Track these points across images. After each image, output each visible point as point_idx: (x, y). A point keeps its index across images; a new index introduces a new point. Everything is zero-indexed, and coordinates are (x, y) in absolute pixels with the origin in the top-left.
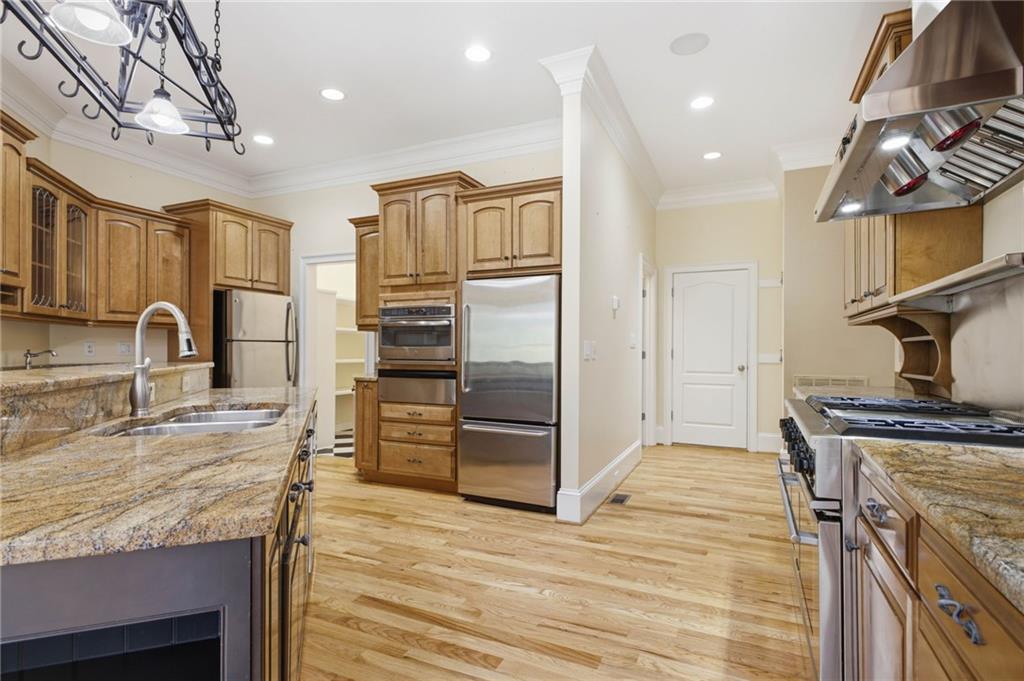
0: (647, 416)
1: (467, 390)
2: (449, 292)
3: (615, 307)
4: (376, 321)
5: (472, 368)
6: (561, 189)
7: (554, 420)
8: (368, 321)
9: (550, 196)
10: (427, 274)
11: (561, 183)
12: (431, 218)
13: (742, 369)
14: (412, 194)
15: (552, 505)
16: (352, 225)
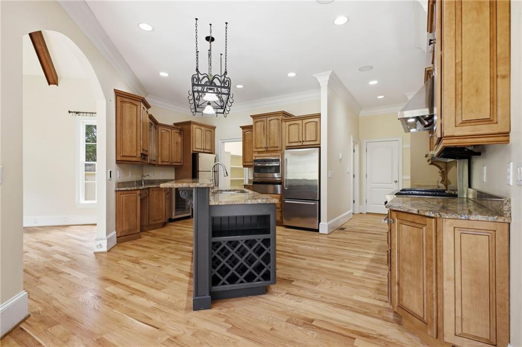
0: (355, 202)
1: (286, 188)
2: (279, 154)
3: (341, 158)
4: (251, 164)
5: (288, 181)
6: (320, 117)
7: (318, 199)
8: (247, 164)
9: (316, 120)
10: (271, 147)
11: (320, 115)
12: (272, 127)
13: (396, 182)
14: (265, 119)
15: (317, 228)
16: (241, 129)
